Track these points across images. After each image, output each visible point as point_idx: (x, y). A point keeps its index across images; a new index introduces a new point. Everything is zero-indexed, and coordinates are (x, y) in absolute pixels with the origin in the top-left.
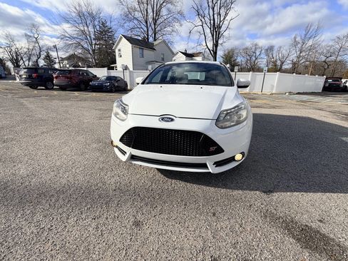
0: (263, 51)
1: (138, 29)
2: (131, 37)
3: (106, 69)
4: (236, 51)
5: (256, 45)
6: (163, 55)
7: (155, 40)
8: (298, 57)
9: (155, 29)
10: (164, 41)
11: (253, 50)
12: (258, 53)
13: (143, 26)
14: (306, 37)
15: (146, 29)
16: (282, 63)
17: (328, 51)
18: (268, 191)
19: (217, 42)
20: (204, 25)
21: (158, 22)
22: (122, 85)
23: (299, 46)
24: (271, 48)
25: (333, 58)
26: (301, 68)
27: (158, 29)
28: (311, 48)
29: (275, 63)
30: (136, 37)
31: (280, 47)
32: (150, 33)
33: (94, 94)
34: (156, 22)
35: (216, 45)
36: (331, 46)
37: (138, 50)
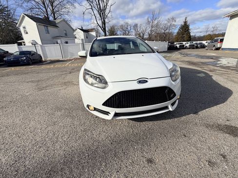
0: (132, 28)
1: (37, 10)
2: (32, 16)
3: (16, 45)
4: (116, 28)
5: (127, 23)
6: (66, 31)
7: (55, 19)
8: (151, 31)
9: (53, 10)
10: (64, 20)
11: (126, 27)
12: (129, 29)
13: (41, 7)
14: (154, 18)
15: (44, 10)
16: (143, 35)
17: (165, 27)
18: (196, 113)
19: (104, 21)
20: (93, 8)
21: (55, 4)
22: (38, 58)
23: (151, 24)
24: (136, 25)
25: (167, 31)
26: (153, 37)
27: (56, 9)
28: (157, 25)
29: (139, 34)
30: (36, 16)
31: (141, 25)
32: (49, 13)
33: (13, 68)
34: (53, 4)
35: (104, 23)
36: (166, 24)
37: (42, 28)
